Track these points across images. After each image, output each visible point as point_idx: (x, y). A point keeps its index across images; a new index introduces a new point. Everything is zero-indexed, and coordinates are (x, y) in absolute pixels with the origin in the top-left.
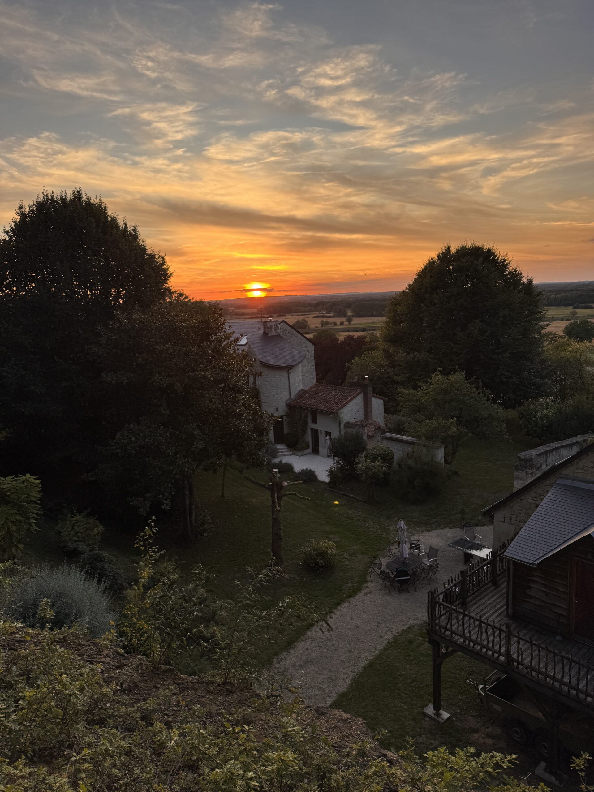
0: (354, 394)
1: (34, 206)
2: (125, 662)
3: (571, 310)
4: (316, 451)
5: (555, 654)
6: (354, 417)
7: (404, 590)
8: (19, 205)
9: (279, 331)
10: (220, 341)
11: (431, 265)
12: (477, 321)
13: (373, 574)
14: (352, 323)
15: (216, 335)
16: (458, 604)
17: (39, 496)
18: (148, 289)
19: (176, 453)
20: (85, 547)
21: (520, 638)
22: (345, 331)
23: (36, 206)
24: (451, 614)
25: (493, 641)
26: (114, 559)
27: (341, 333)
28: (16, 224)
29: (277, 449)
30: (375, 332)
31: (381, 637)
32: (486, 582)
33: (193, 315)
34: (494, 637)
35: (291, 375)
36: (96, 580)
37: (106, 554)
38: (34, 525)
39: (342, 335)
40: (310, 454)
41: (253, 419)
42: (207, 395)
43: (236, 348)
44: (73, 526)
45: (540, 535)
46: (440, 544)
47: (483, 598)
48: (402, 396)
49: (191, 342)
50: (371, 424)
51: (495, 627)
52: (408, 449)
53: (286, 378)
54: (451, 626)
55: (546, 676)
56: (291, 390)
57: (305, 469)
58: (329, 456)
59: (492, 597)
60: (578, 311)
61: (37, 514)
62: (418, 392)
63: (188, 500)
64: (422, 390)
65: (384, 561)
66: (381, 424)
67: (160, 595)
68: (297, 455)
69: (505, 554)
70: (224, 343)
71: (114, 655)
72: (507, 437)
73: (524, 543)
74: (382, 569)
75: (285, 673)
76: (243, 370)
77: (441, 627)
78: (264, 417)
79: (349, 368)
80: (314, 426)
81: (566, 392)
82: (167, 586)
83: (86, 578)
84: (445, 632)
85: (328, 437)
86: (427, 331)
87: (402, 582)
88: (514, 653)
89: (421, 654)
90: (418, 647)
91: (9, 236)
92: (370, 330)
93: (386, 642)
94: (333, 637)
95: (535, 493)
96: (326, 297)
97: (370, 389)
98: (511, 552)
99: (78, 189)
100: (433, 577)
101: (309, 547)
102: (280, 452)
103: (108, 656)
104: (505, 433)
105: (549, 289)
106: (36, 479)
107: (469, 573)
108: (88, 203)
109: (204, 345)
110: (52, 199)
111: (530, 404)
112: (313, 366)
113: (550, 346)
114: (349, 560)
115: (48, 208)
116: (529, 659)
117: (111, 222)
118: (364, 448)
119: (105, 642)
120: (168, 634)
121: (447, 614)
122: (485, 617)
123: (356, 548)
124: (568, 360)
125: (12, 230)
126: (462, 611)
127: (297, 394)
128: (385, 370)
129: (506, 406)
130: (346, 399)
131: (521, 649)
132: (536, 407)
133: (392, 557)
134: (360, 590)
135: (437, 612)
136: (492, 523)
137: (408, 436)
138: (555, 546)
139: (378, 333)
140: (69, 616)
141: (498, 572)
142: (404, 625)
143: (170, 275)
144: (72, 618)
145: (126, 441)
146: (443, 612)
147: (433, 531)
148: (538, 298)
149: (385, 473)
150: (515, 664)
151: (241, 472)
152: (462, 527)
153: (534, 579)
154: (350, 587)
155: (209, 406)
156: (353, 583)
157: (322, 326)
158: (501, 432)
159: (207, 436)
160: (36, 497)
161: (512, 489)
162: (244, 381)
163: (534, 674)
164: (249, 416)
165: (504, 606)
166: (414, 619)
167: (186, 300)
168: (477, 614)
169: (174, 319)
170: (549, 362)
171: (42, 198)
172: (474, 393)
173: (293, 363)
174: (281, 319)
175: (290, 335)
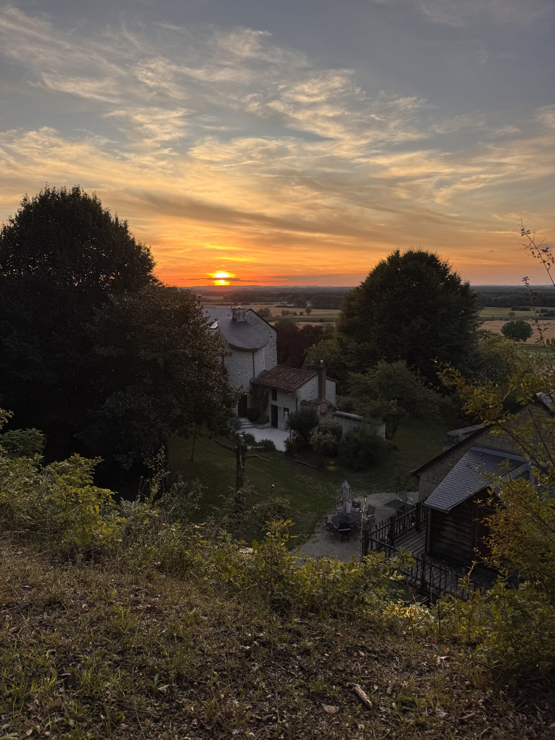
0: (310, 376)
1: (37, 198)
3: (510, 312)
4: (275, 425)
6: (310, 396)
7: (346, 540)
8: (24, 198)
9: (246, 318)
10: (197, 324)
11: (381, 267)
12: (419, 317)
13: (320, 527)
14: (311, 313)
15: (194, 319)
17: (42, 447)
18: (135, 276)
19: (156, 418)
21: (432, 565)
22: (304, 321)
23: (39, 199)
25: (412, 569)
27: (300, 323)
28: (20, 214)
29: (241, 422)
30: (331, 323)
32: (411, 527)
35: (256, 357)
39: (301, 325)
40: (269, 427)
41: (223, 392)
42: (185, 370)
43: (210, 330)
45: (453, 489)
46: (378, 504)
47: (408, 540)
48: (352, 380)
49: (173, 324)
50: (324, 403)
52: (355, 425)
53: (251, 360)
56: (255, 371)
57: (265, 439)
58: (286, 429)
59: (415, 540)
60: (515, 312)
62: (366, 376)
64: (369, 375)
65: (330, 517)
66: (332, 403)
68: (258, 428)
69: (425, 503)
70: (202, 325)
72: (440, 418)
73: (440, 495)
74: (328, 522)
76: (216, 351)
78: (232, 391)
79: (306, 354)
80: (274, 403)
85: (286, 413)
86: (377, 324)
87: (344, 533)
88: (427, 578)
91: (14, 224)
92: (327, 321)
95: (453, 458)
96: (288, 289)
97: (324, 373)
98: (431, 501)
99: (77, 186)
102: (243, 425)
104: (438, 415)
105: (491, 291)
106: (41, 433)
107: (397, 519)
108: (85, 199)
109: (183, 327)
110: (54, 193)
112: (275, 350)
113: (483, 342)
114: (300, 515)
116: (439, 582)
117: (104, 217)
118: (317, 423)
123: (306, 505)
124: (498, 354)
125: (17, 219)
127: (260, 375)
128: (338, 357)
130: (303, 380)
131: (432, 574)
133: (337, 513)
134: (308, 539)
135: (370, 547)
137: (356, 414)
138: (464, 498)
139: (334, 325)
141: (421, 521)
143: (154, 264)
145: (115, 406)
147: (373, 494)
148: (472, 300)
149: (334, 444)
150: (428, 586)
151: (210, 438)
152: (397, 492)
153: (448, 523)
154: (300, 536)
156: (303, 533)
157: (283, 316)
158: (435, 413)
159: (183, 405)
160: (40, 448)
162: (216, 360)
164: (220, 389)
165: (423, 546)
169: (160, 303)
170: (482, 356)
171: (44, 193)
172: (413, 379)
173: (258, 346)
174: (247, 307)
175: (255, 322)
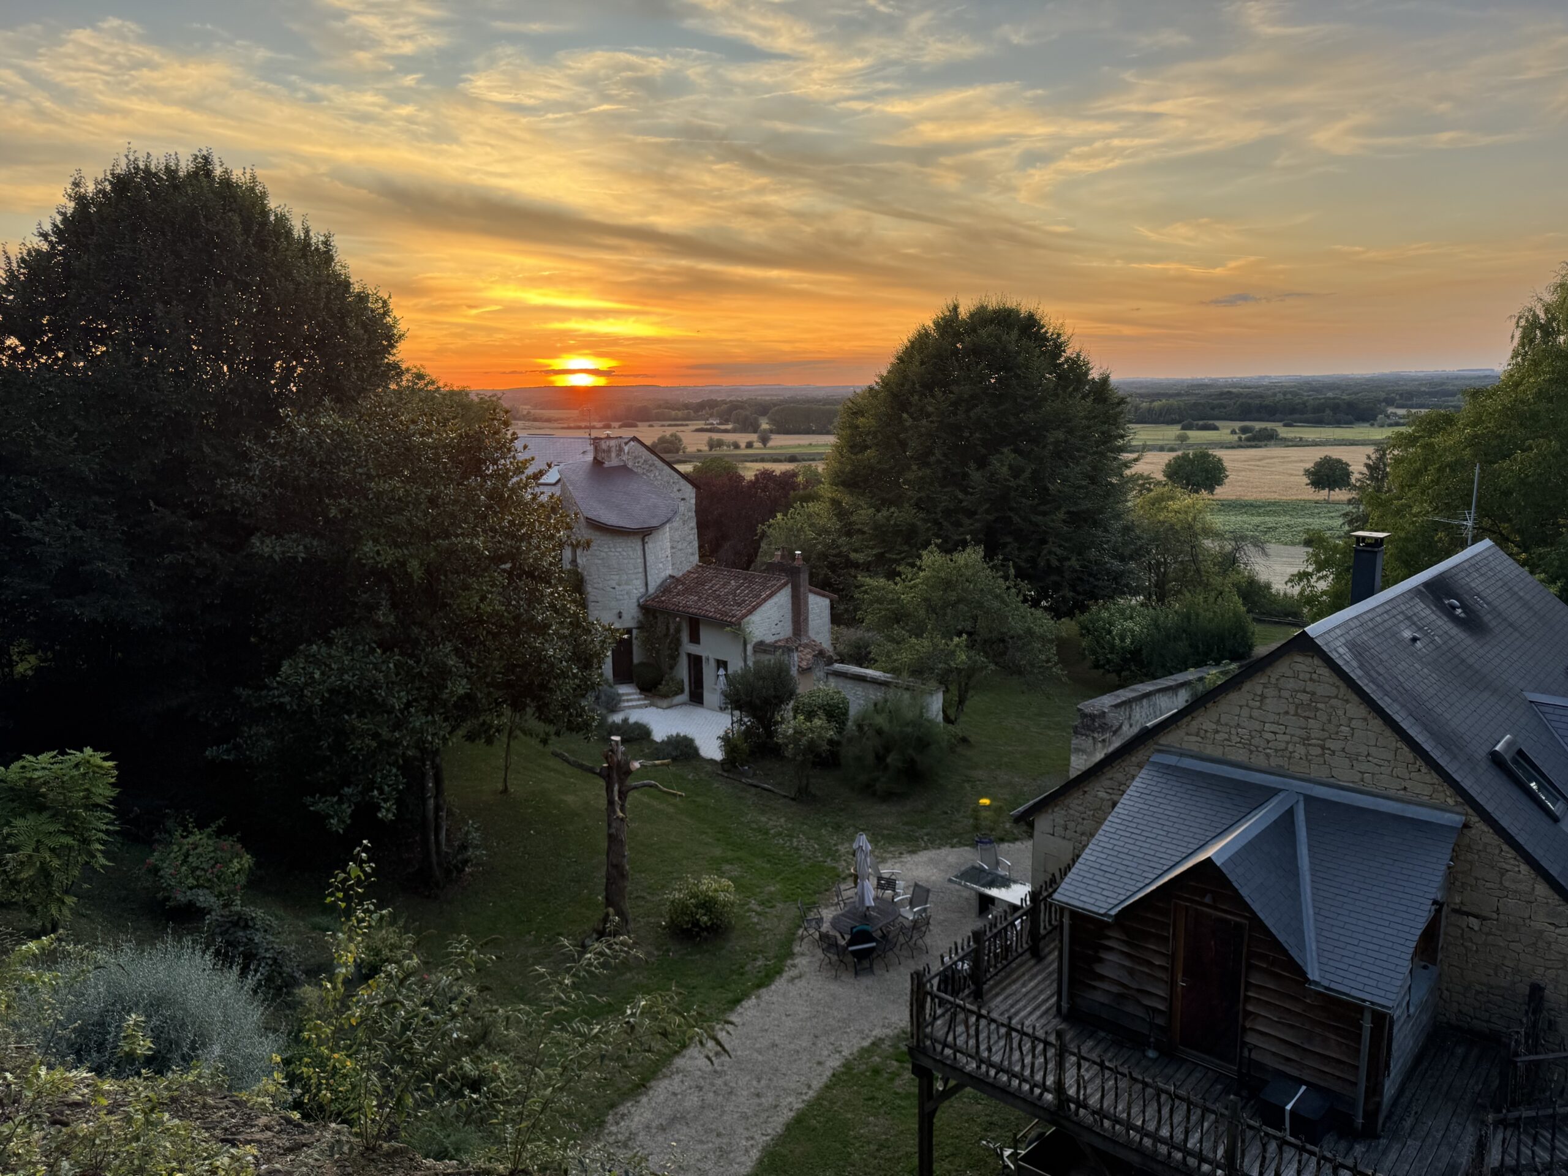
0: (772, 586)
1: (107, 183)
2: (304, 1138)
3: (1178, 433)
4: (697, 698)
5: (1146, 1085)
6: (773, 631)
7: (864, 969)
8: (72, 179)
9: (625, 458)
10: (504, 476)
11: (921, 342)
12: (1005, 450)
13: (806, 940)
14: (770, 444)
15: (496, 464)
16: (968, 996)
17: (113, 794)
18: (353, 365)
19: (408, 705)
20: (213, 899)
21: (1081, 1058)
22: (756, 461)
23: (111, 183)
24: (954, 1015)
25: (1033, 1064)
26: (275, 923)
27: (748, 464)
28: (65, 220)
29: (618, 695)
30: (813, 464)
31: (819, 1063)
32: (1020, 950)
33: (448, 420)
34: (1034, 1056)
35: (650, 546)
36: (236, 970)
37: (258, 913)
38: (99, 855)
39: (749, 469)
40: (684, 704)
41: (570, 635)
42: (475, 585)
43: (537, 490)
44: (187, 855)
45: (1119, 861)
46: (934, 878)
47: (1014, 982)
48: (865, 592)
49: (442, 477)
50: (806, 646)
51: (1037, 1038)
52: (876, 695)
53: (640, 553)
54: (955, 1038)
55: (1129, 1126)
56: (649, 578)
57: (674, 734)
58: (722, 709)
59: (1030, 980)
60: (1190, 433)
61: (107, 832)
62: (896, 584)
63: (432, 801)
64: (904, 581)
65: (828, 914)
66: (824, 645)
67: (381, 1001)
68: (658, 707)
69: (1056, 896)
70: (515, 480)
71: (280, 1125)
72: (1059, 672)
73: (1090, 876)
74: (824, 929)
75: (630, 1143)
76: (552, 536)
77: (934, 1040)
78: (593, 632)
79: (763, 535)
80: (693, 649)
81: (1167, 587)
82: (396, 982)
83: (215, 964)
84: (943, 1050)
85: (722, 672)
86: (915, 467)
87: (861, 955)
88: (1071, 1086)
89: (896, 1093)
90: (891, 1080)
91: (51, 242)
92: (804, 460)
93: (829, 1073)
94: (725, 1068)
95: (1111, 779)
96: (719, 392)
97: (804, 578)
98: (1067, 893)
99: (205, 153)
100: (920, 942)
101: (680, 890)
102: (624, 701)
103: (268, 1128)
104: (1056, 664)
105: (1138, 391)
106: (105, 759)
107: (989, 934)
108: (226, 183)
109: (470, 484)
110: (147, 170)
111: (1100, 610)
112: (692, 528)
113: (1138, 500)
114: (758, 914)
115: (138, 188)
116: (1098, 1096)
117: (275, 225)
118: (791, 694)
119: (260, 1100)
120: (396, 1078)
121: (947, 1016)
122: (1018, 1018)
123: (773, 889)
124: (1172, 526)
125: (57, 230)
126: (974, 1008)
127: (660, 586)
128: (833, 540)
129: (1057, 613)
130: (758, 596)
131: (1083, 1077)
132: (1112, 615)
133: (842, 905)
134: (779, 972)
135: (928, 1011)
136: (1031, 836)
137: (876, 669)
138: (1147, 881)
139: (820, 467)
140: (178, 1045)
141: (1043, 932)
142: (863, 1039)
143: (400, 337)
144: (185, 1049)
145: (303, 679)
146: (939, 1012)
147: (921, 853)
148: (1118, 410)
149: (831, 742)
150: (1072, 1106)
151: (545, 742)
152: (974, 844)
153: (1109, 943)
154: (760, 967)
155: (478, 608)
156: (767, 959)
157: (711, 450)
158: (1048, 661)
159: (474, 670)
160: (105, 797)
161: (1068, 771)
162: (554, 557)
163: (1107, 1123)
164: (563, 628)
165: (1052, 996)
166: (884, 1026)
167: (430, 387)
168: (1002, 1014)
169: (408, 428)
170: (1137, 531)
171: (124, 167)
172: (999, 588)
173: (654, 523)
174: (628, 433)
175: (647, 467)
